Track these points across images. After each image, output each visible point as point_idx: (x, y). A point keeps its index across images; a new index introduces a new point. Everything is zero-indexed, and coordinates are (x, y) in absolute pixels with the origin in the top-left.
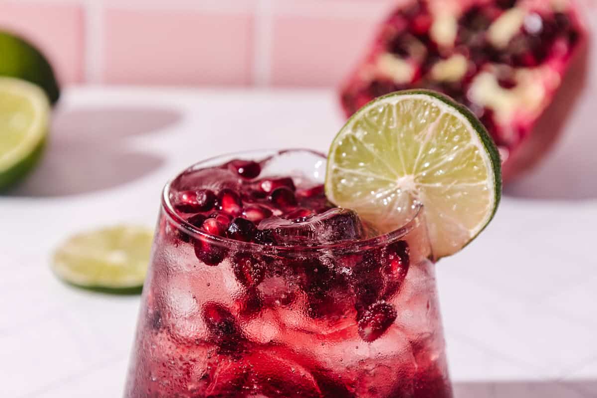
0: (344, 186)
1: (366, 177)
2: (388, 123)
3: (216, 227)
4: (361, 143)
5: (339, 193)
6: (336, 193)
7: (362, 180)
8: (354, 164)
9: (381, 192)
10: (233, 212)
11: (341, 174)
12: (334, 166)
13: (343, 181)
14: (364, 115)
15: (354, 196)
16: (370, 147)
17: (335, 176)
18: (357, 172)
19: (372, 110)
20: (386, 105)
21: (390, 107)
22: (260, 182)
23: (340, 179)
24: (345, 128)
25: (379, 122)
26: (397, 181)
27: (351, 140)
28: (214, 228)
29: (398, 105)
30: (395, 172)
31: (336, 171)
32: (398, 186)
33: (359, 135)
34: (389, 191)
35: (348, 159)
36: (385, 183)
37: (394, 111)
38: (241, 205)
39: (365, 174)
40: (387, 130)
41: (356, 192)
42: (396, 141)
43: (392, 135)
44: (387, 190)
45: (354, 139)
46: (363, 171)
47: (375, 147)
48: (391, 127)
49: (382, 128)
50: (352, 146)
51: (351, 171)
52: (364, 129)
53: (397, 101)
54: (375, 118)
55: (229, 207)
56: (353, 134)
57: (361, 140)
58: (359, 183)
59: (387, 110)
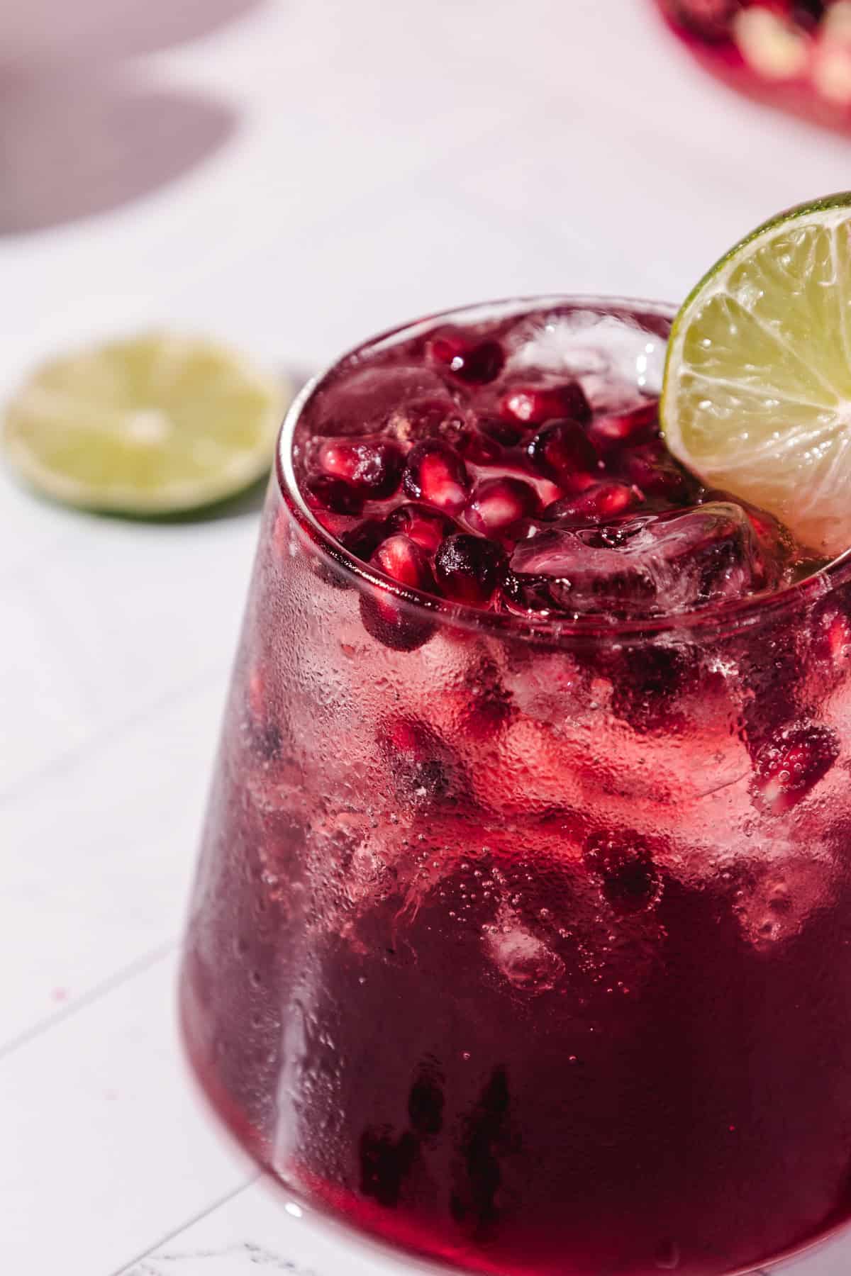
0: (707, 417)
1: (762, 398)
2: (817, 273)
3: (409, 559)
4: (750, 318)
5: (697, 433)
6: (688, 434)
7: (751, 403)
8: (731, 366)
9: (795, 435)
10: (448, 502)
11: (698, 387)
12: (683, 369)
13: (705, 404)
14: (758, 252)
15: (732, 439)
16: (771, 327)
17: (687, 393)
18: (741, 384)
19: (775, 241)
20: (813, 229)
21: (821, 231)
22: (504, 393)
23: (699, 398)
24: (710, 281)
25: (795, 270)
26: (835, 409)
27: (725, 309)
28: (406, 564)
29: (841, 228)
30: (831, 389)
31: (687, 380)
32: (838, 422)
33: (745, 297)
34: (817, 433)
35: (719, 356)
36: (807, 414)
37: (833, 244)
38: (465, 481)
39: (757, 390)
40: (814, 290)
41: (737, 431)
42: (838, 317)
43: (825, 300)
44: (810, 431)
45: (732, 304)
46: (753, 383)
47: (783, 329)
48: (825, 284)
49: (802, 284)
50: (727, 324)
51: (722, 381)
52: (758, 285)
53: (838, 222)
54: (786, 260)
55: (439, 489)
56: (732, 296)
57: (749, 309)
58: (744, 412)
59: (815, 242)
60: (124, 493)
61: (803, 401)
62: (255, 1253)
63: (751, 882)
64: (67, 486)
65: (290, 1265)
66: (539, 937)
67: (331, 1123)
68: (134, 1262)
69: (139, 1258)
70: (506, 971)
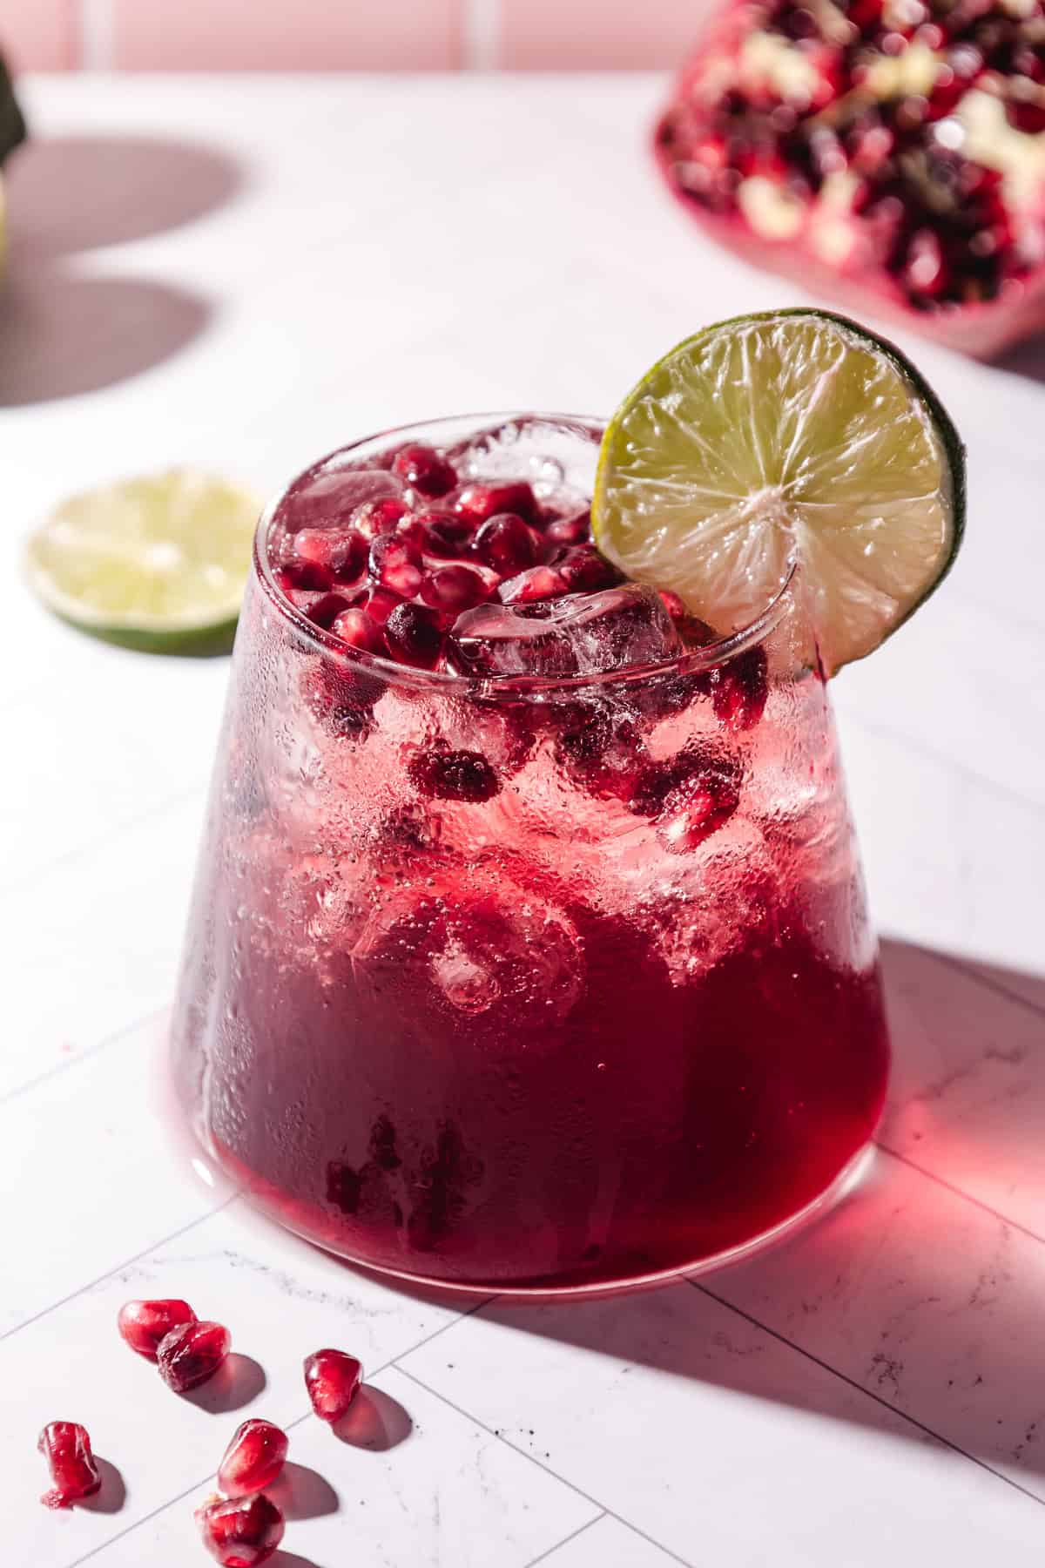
1: (682, 494)
2: (731, 375)
3: (362, 627)
4: (672, 421)
5: (625, 532)
6: (615, 533)
7: (672, 499)
14: (679, 361)
16: (690, 429)
18: (663, 482)
20: (727, 337)
21: (734, 341)
26: (744, 498)
27: (650, 414)
28: (359, 631)
29: (751, 336)
30: (742, 481)
32: (748, 510)
34: (727, 522)
36: (721, 505)
37: (744, 350)
39: (678, 487)
40: (729, 389)
43: (738, 400)
44: (721, 521)
45: (656, 409)
46: (675, 481)
48: (738, 384)
50: (652, 427)
51: (647, 481)
52: (681, 391)
53: (749, 330)
56: (656, 401)
57: (671, 413)
58: (668, 506)
59: (729, 348)
60: (138, 616)
61: (718, 493)
62: (233, 1259)
63: (667, 922)
64: (86, 610)
65: (264, 1268)
66: (477, 963)
67: (300, 1138)
68: (126, 1265)
69: (130, 1262)
70: (449, 994)
